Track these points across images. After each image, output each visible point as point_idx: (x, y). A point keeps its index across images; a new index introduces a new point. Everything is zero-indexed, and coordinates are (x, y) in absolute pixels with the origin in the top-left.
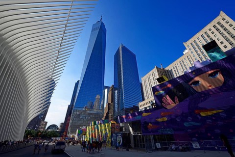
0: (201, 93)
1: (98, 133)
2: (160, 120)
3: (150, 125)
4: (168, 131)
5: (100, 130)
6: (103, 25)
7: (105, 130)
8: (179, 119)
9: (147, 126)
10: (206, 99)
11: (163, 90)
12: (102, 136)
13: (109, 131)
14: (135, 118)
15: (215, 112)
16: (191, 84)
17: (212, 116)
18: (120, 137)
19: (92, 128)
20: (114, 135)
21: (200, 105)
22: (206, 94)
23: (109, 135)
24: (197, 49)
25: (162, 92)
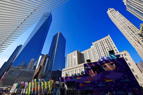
0: (107, 71)
1: (40, 87)
2: (87, 82)
3: (81, 84)
4: (91, 88)
5: (42, 86)
6: (51, 16)
7: (47, 86)
8: (96, 82)
9: (79, 85)
10: (108, 74)
11: (90, 66)
12: (43, 90)
13: (51, 87)
14: (72, 79)
15: (111, 80)
16: (103, 66)
17: (110, 82)
18: (59, 91)
19: (34, 83)
20: (54, 89)
21: (106, 77)
22: (109, 72)
23: (50, 89)
24: (97, 47)
25: (89, 67)
